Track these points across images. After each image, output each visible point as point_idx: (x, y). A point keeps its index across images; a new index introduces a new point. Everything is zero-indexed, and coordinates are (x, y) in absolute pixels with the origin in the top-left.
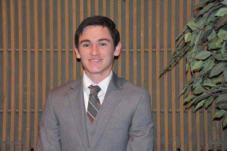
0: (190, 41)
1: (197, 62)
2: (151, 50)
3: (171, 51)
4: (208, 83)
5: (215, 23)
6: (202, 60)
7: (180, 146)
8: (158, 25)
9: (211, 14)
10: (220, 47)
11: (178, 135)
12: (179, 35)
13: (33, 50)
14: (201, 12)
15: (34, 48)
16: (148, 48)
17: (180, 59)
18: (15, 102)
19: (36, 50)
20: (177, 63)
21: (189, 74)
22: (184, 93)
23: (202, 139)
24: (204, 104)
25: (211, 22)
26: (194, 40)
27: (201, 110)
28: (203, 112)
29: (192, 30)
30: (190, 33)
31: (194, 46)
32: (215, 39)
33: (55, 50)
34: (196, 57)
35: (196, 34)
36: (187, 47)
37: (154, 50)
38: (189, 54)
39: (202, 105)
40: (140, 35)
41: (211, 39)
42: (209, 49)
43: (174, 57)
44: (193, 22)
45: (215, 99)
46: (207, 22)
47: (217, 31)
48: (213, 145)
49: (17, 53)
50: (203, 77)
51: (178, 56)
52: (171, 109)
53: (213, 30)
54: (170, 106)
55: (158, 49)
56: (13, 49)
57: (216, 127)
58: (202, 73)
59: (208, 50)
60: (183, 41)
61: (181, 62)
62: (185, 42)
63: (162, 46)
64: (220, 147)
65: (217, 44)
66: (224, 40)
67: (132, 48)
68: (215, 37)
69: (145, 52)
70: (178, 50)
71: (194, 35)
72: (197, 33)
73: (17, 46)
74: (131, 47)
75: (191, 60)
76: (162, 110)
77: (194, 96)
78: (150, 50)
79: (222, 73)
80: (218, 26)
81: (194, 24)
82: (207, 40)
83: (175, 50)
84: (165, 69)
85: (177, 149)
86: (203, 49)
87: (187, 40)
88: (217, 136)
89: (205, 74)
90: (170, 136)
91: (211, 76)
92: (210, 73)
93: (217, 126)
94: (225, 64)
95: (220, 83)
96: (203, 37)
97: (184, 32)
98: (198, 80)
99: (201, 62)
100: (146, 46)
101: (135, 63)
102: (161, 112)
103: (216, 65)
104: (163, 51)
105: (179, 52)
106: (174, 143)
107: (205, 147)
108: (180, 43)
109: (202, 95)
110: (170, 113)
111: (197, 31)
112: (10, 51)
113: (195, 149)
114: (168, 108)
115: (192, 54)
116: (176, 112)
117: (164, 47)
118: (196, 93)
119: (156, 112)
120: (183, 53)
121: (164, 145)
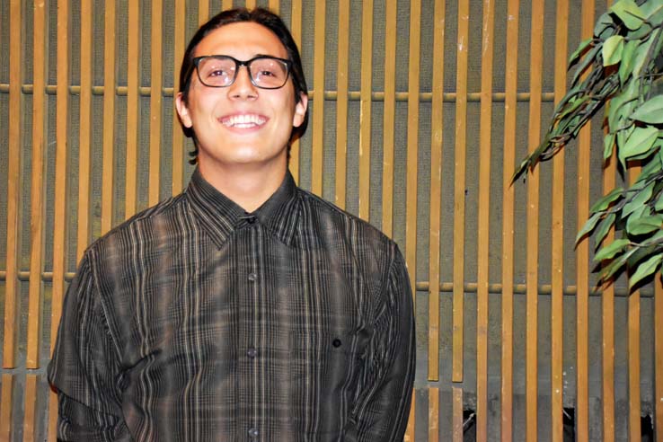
0: (619, 64)
1: (639, 130)
2: (490, 95)
3: (552, 101)
6: (656, 126)
7: (575, 401)
8: (512, 18)
11: (569, 363)
12: (583, 45)
13: (121, 89)
15: (125, 84)
16: (479, 91)
17: (582, 125)
18: (65, 250)
19: (132, 89)
20: (572, 136)
21: (611, 171)
22: (590, 234)
23: (647, 380)
24: (659, 267)
26: (633, 60)
27: (646, 289)
28: (652, 296)
29: (628, 25)
30: (621, 37)
31: (632, 82)
34: (637, 116)
35: (640, 41)
36: (606, 84)
37: (499, 95)
38: (615, 104)
39: (653, 270)
40: (457, 47)
43: (561, 117)
44: (632, 3)
49: (74, 96)
50: (658, 181)
51: (576, 112)
52: (550, 283)
54: (545, 273)
55: (510, 93)
56: (62, 87)
58: (655, 167)
60: (591, 67)
61: (585, 134)
62: (605, 64)
63: (523, 85)
67: (429, 89)
69: (469, 101)
70: (577, 94)
71: (632, 45)
72: (644, 39)
73: (74, 78)
74: (426, 86)
75: (620, 125)
76: (520, 287)
77: (628, 242)
78: (485, 94)
81: (633, 8)
84: (531, 153)
85: (566, 409)
86: (660, 92)
87: (611, 58)
90: (543, 368)
97: (599, 38)
98: (640, 190)
99: (652, 130)
100: (474, 84)
101: (437, 137)
102: (515, 292)
104: (528, 100)
105: (579, 101)
106: (557, 391)
107: (654, 407)
108: (583, 72)
109: (655, 239)
110: (545, 295)
111: (643, 32)
112: (55, 94)
113: (621, 411)
114: (540, 282)
115: (625, 103)
116: (565, 294)
117: (532, 90)
118: (635, 233)
119: (500, 292)
120: (592, 105)
121: (524, 396)
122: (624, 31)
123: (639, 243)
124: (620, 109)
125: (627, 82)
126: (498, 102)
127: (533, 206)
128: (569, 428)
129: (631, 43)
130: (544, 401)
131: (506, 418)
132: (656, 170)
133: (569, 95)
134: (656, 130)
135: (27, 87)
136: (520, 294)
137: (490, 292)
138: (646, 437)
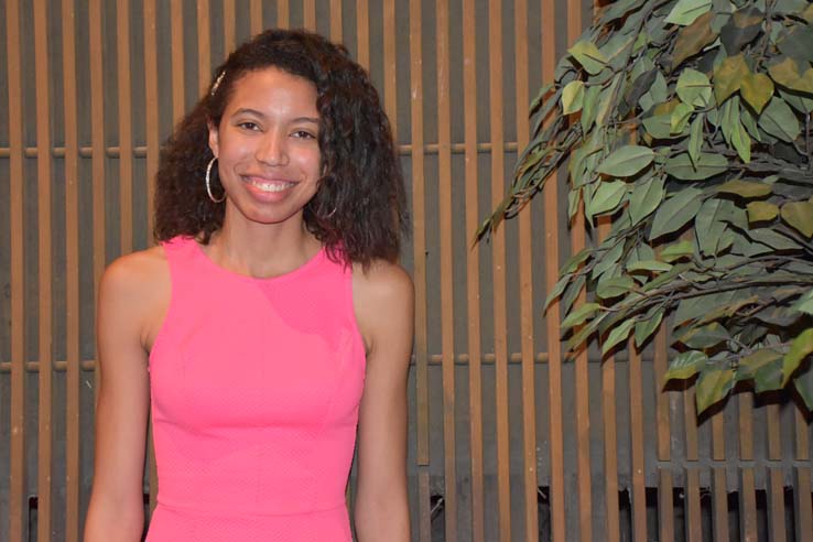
0: (582, 110)
1: (606, 184)
2: (448, 148)
3: (515, 151)
4: (645, 259)
5: (664, 51)
6: (622, 179)
7: (550, 478)
8: (469, 61)
9: (650, 17)
10: (686, 133)
11: (542, 437)
12: (543, 91)
13: (31, 150)
14: (619, 8)
15: (35, 145)
16: (436, 142)
17: (547, 176)
20: (538, 189)
21: (579, 230)
22: (561, 296)
23: (624, 452)
24: (632, 332)
25: (650, 46)
26: (596, 106)
27: (621, 354)
28: (627, 360)
29: (588, 70)
30: (582, 83)
31: (596, 131)
32: (667, 106)
33: (112, 149)
34: (604, 168)
35: (601, 87)
36: (570, 133)
37: (458, 146)
38: (577, 156)
39: (625, 336)
40: (410, 96)
41: (654, 106)
42: (648, 139)
43: (524, 170)
44: (592, 45)
45: (667, 313)
46: (637, 46)
47: (673, 75)
48: (660, 472)
50: (628, 238)
51: (540, 164)
52: (519, 351)
53: (660, 76)
54: (514, 341)
55: (470, 144)
57: (670, 410)
58: (624, 224)
59: (642, 143)
60: (554, 114)
61: (551, 186)
62: (565, 113)
63: (484, 135)
64: (683, 479)
65: (674, 121)
66: (697, 108)
68: (664, 98)
69: (426, 153)
70: (540, 144)
71: (593, 91)
72: (606, 85)
75: (585, 179)
76: (489, 356)
77: (598, 306)
78: (443, 146)
79: (691, 224)
80: (675, 59)
81: (593, 51)
82: (639, 111)
84: (494, 211)
85: (540, 488)
86: (625, 141)
87: (572, 105)
88: (673, 440)
89: (634, 229)
90: (516, 443)
91: (652, 236)
92: (651, 226)
93: (674, 408)
94: (699, 192)
95: (684, 260)
96: (624, 97)
97: (560, 82)
98: (611, 249)
99: (619, 184)
102: (483, 363)
103: (670, 195)
104: (489, 152)
105: (542, 153)
106: (531, 469)
107: (631, 480)
108: (544, 120)
109: (625, 303)
110: (515, 364)
111: (603, 78)
113: (598, 486)
114: (509, 349)
115: (589, 155)
116: (536, 362)
117: (494, 137)
118: (605, 296)
119: (466, 364)
120: (556, 157)
121: (496, 476)
122: (585, 76)
123: (608, 307)
124: (585, 161)
125: (590, 131)
126: (458, 155)
127: (499, 268)
128: (544, 506)
129: (592, 88)
130: (516, 481)
131: (477, 502)
132: (626, 226)
133: (532, 146)
134: (624, 183)
136: (488, 365)
137: (457, 363)
138: (624, 513)
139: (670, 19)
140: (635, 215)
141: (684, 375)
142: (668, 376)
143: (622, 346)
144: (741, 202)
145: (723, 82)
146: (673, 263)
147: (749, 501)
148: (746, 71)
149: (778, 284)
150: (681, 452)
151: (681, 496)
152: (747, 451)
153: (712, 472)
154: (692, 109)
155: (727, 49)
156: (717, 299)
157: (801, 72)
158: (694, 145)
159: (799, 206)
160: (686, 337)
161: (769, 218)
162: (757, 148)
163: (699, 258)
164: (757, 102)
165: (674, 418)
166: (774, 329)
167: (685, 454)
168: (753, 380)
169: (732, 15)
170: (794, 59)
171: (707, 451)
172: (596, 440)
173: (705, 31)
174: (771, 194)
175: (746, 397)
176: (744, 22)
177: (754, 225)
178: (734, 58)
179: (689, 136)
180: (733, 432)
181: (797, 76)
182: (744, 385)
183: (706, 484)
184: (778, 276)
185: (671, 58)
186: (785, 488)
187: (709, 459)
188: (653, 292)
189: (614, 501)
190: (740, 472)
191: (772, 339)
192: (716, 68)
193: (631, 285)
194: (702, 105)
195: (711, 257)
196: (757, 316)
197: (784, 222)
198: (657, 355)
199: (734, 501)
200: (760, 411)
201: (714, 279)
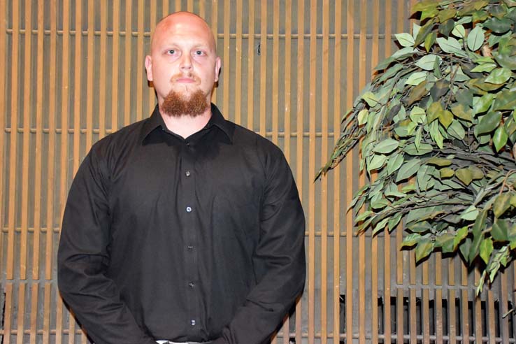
0: (367, 123)
1: (377, 156)
2: (302, 134)
3: (333, 137)
4: (393, 190)
5: (404, 95)
6: (384, 154)
7: (346, 291)
8: (312, 94)
9: (398, 81)
10: (414, 134)
11: (343, 272)
12: (348, 112)
14: (384, 77)
16: (296, 131)
17: (349, 151)
20: (345, 156)
21: (363, 176)
22: (353, 207)
23: (381, 279)
24: (387, 224)
25: (398, 93)
26: (373, 122)
27: (381, 234)
28: (383, 237)
29: (370, 105)
30: (367, 110)
31: (373, 132)
32: (405, 122)
34: (376, 149)
35: (375, 113)
37: (306, 134)
38: (363, 145)
39: (384, 226)
40: (284, 109)
41: (399, 121)
42: (396, 136)
44: (372, 94)
45: (403, 216)
46: (392, 94)
47: (409, 108)
48: (397, 289)
49: (83, 135)
50: (386, 180)
52: (333, 231)
53: (402, 107)
54: (330, 227)
55: (312, 133)
56: (77, 130)
57: (403, 260)
58: (384, 174)
59: (393, 137)
60: (352, 123)
61: (350, 155)
62: (359, 124)
63: (318, 129)
64: (408, 293)
65: (409, 130)
66: (419, 124)
67: (270, 130)
68: (404, 118)
69: (291, 136)
70: (346, 135)
71: (372, 114)
72: (378, 111)
73: (83, 125)
75: (367, 154)
76: (318, 233)
77: (372, 212)
78: (299, 133)
79: (415, 175)
80: (410, 100)
81: (372, 96)
82: (393, 122)
83: (341, 135)
84: (324, 166)
85: (341, 296)
86: (386, 137)
87: (362, 121)
88: (404, 274)
89: (389, 176)
90: (330, 275)
91: (397, 180)
92: (397, 176)
93: (405, 259)
94: (419, 160)
95: (412, 192)
96: (386, 117)
97: (356, 108)
98: (377, 185)
99: (383, 156)
100: (293, 128)
102: (316, 236)
103: (406, 162)
104: (321, 136)
106: (337, 287)
107: (384, 293)
108: (348, 125)
109: (384, 211)
110: (330, 237)
111: (377, 108)
112: (73, 133)
113: (368, 295)
114: (328, 230)
115: (370, 143)
116: (341, 236)
117: (323, 130)
118: (375, 208)
119: (308, 236)
120: (353, 142)
121: (320, 290)
122: (368, 107)
123: (377, 212)
124: (367, 145)
125: (370, 132)
126: (306, 137)
127: (324, 191)
128: (343, 304)
130: (330, 292)
131: (311, 301)
132: (385, 175)
133: (342, 137)
134: (385, 156)
135: (58, 130)
136: (318, 237)
138: (380, 307)
139: (408, 82)
140: (390, 170)
141: (410, 244)
142: (403, 245)
143: (382, 230)
144: (438, 167)
145: (431, 113)
146: (407, 193)
147: (439, 304)
148: (441, 110)
149: (455, 204)
150: (407, 280)
151: (407, 301)
152: (438, 280)
153: (422, 290)
154: (417, 125)
155: (433, 98)
156: (427, 210)
157: (466, 110)
158: (418, 140)
159: (463, 170)
160: (411, 228)
161: (450, 176)
162: (445, 141)
163: (418, 191)
164: (446, 124)
165: (405, 264)
166: (451, 224)
167: (410, 281)
168: (441, 247)
169: (435, 83)
170: (463, 105)
171: (419, 281)
172: (368, 273)
173: (423, 89)
174: (452, 164)
175: (439, 254)
176: (441, 86)
177: (443, 179)
178: (436, 103)
179: (415, 136)
180: (432, 271)
181: (463, 112)
182: (438, 249)
183: (419, 296)
184: (454, 200)
185: (407, 99)
186: (456, 299)
187: (420, 284)
188: (397, 206)
189: (375, 302)
190: (435, 290)
191: (451, 228)
192: (428, 107)
193: (387, 203)
194: (421, 122)
195: (424, 191)
196: (444, 219)
197: (456, 177)
198: (398, 234)
199: (432, 304)
200: (445, 260)
201: (425, 201)
